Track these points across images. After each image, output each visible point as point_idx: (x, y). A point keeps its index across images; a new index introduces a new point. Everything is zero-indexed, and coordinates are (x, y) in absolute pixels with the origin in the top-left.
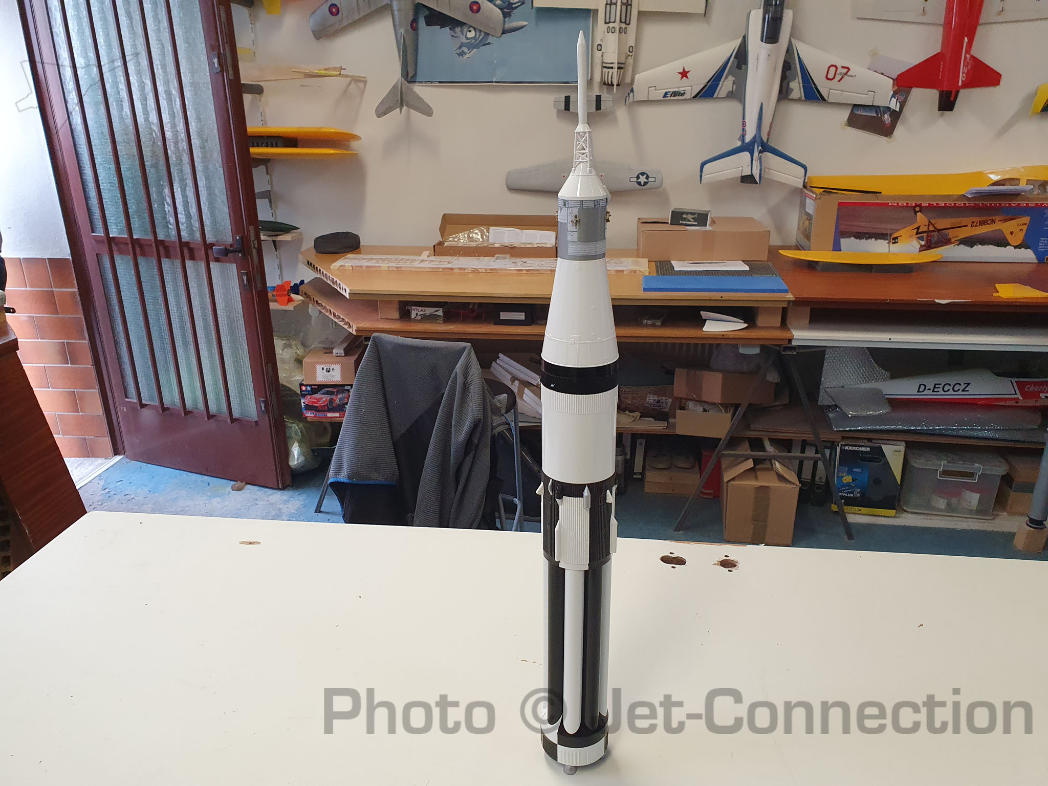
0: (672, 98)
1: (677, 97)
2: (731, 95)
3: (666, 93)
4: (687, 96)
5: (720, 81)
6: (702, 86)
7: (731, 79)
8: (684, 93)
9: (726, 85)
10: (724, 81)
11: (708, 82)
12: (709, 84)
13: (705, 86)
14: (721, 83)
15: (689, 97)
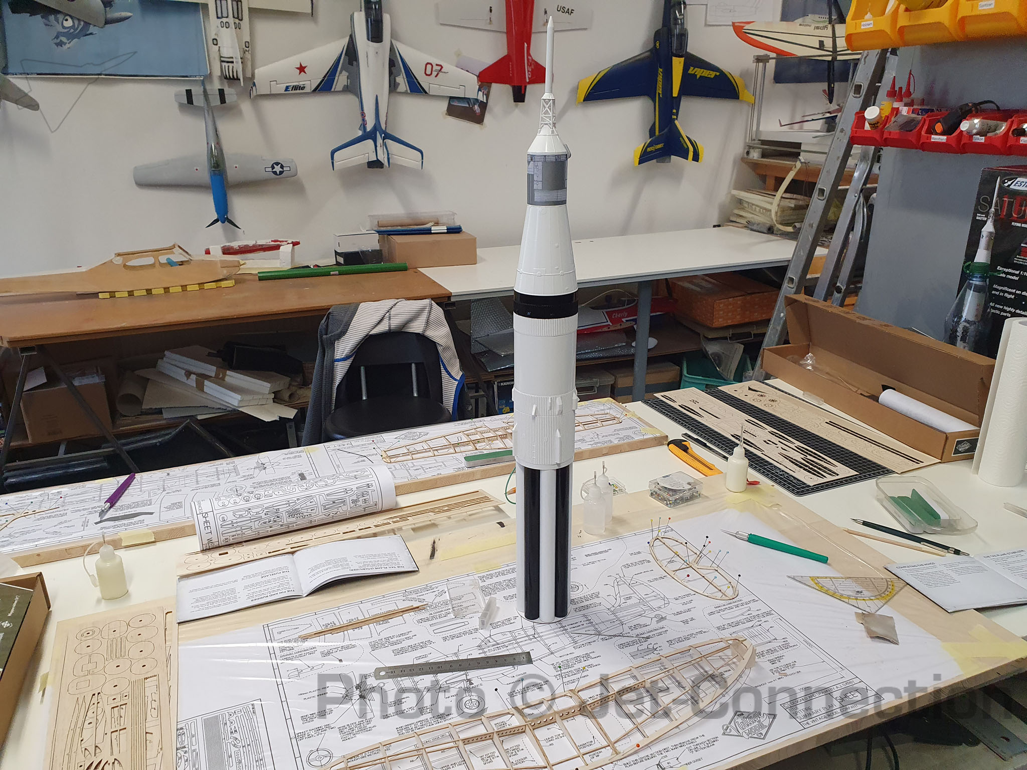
0: (294, 92)
1: (298, 91)
2: (347, 89)
3: (287, 88)
4: (308, 90)
6: (320, 80)
7: (345, 74)
8: (304, 87)
9: (341, 80)
10: (339, 77)
12: (325, 79)
14: (336, 78)
15: (310, 91)
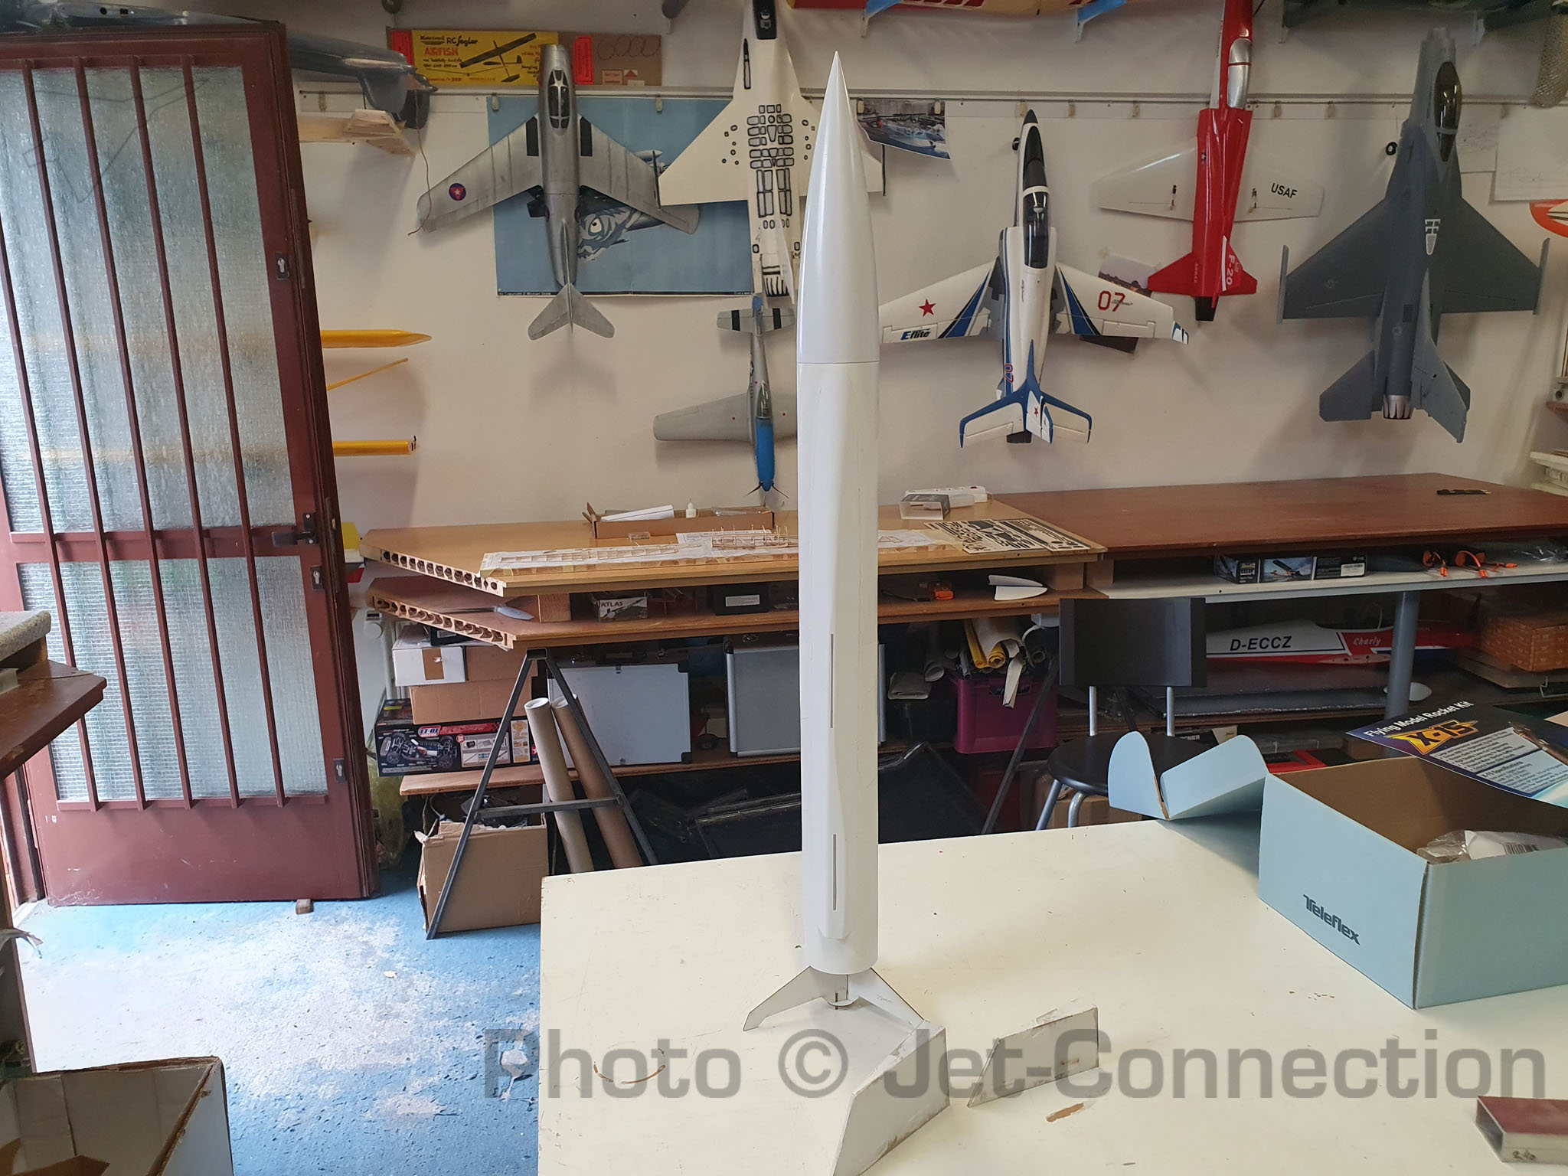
0: (914, 340)
1: (920, 339)
3: (905, 335)
4: (932, 336)
5: (972, 315)
6: (951, 322)
7: (986, 312)
8: (928, 333)
10: (977, 315)
11: (957, 318)
12: (959, 320)
13: (955, 322)
14: (973, 318)
15: (935, 338)
